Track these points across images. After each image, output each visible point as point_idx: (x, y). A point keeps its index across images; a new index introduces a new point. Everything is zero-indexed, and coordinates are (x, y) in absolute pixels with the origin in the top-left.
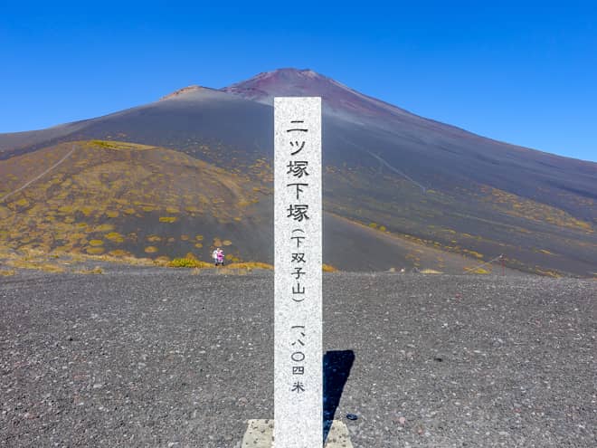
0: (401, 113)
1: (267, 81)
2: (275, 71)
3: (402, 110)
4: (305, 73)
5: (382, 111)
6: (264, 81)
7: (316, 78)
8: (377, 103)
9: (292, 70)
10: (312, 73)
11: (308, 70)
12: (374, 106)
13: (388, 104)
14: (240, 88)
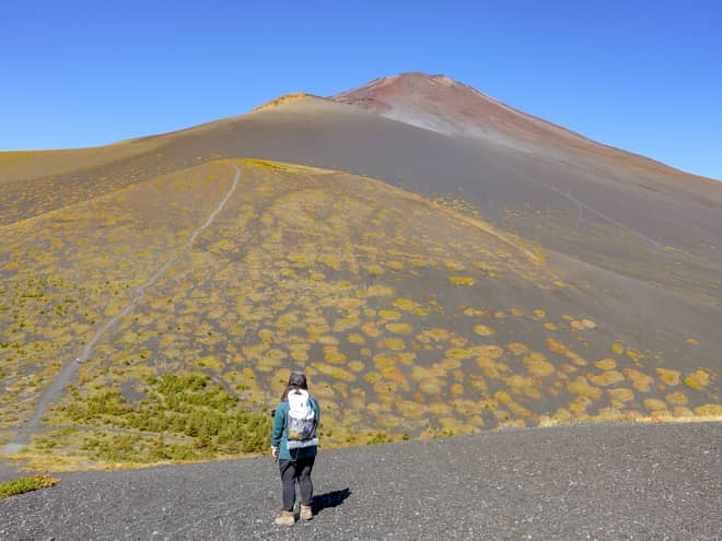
0: (570, 136)
1: (385, 90)
2: (397, 76)
3: (571, 132)
4: (438, 80)
5: (547, 133)
6: (382, 89)
7: (452, 87)
8: (538, 123)
9: (420, 75)
10: (447, 80)
11: (441, 76)
12: (535, 127)
13: (553, 125)
14: (351, 98)
